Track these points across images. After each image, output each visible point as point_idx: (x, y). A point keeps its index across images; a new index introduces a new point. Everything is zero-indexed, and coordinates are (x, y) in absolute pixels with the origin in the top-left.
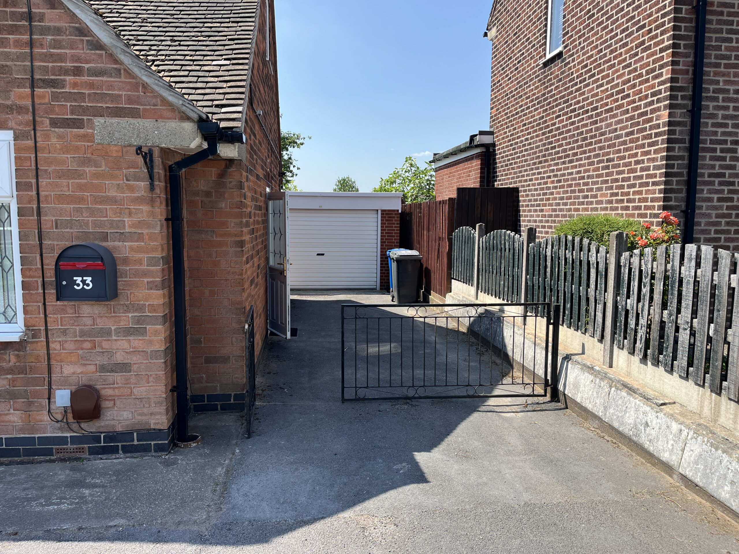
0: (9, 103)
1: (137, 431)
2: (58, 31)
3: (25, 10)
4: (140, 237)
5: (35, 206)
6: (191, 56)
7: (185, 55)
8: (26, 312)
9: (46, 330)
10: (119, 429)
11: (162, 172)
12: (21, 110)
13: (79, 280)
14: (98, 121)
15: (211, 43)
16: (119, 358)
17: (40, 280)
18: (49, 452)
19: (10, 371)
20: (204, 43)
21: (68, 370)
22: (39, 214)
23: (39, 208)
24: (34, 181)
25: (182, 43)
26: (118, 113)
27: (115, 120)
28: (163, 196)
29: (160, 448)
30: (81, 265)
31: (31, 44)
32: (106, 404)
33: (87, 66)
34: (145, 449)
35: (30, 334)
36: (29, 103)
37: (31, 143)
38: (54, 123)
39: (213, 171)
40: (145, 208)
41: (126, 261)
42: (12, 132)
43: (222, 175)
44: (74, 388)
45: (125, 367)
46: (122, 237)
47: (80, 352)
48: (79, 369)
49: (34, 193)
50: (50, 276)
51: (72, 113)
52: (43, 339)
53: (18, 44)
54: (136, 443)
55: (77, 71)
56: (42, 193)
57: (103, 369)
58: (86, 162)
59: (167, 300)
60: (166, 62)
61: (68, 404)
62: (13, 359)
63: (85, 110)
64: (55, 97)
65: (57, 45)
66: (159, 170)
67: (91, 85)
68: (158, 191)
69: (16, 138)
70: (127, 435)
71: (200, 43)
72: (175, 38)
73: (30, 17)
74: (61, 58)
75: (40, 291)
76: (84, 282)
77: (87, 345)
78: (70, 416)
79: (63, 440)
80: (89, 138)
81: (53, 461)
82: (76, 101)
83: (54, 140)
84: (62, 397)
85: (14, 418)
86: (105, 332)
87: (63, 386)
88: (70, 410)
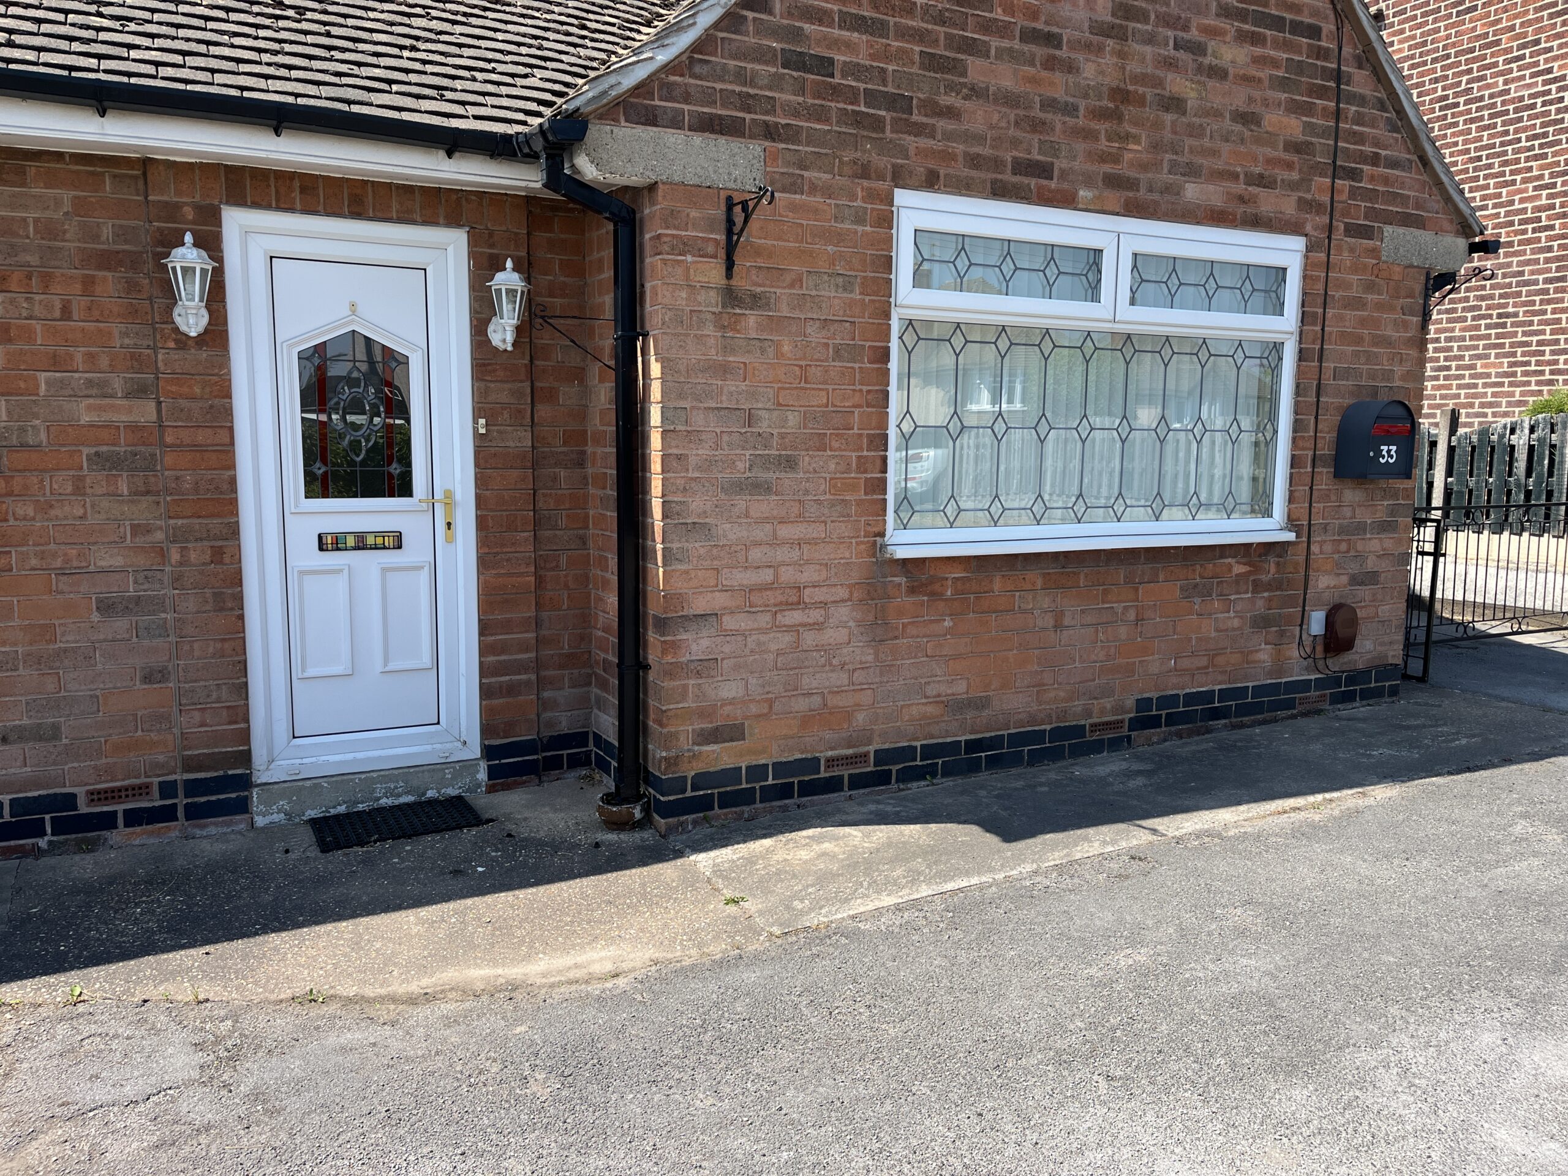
0: (1309, 197)
1: (1374, 667)
2: (1363, 100)
3: (1334, 66)
4: (1407, 393)
5: (1317, 347)
8: (1292, 499)
9: (1310, 524)
10: (1359, 665)
12: (1320, 208)
13: (1385, 448)
14: (1388, 230)
17: (1310, 453)
18: (1289, 704)
19: (1269, 587)
21: (1324, 582)
22: (1320, 360)
23: (1322, 349)
24: (1320, 311)
26: (1406, 220)
27: (1401, 230)
29: (1393, 691)
30: (1394, 429)
31: (1337, 115)
33: (1384, 153)
34: (1379, 694)
35: (1293, 530)
36: (1327, 199)
37: (1322, 257)
38: (1348, 230)
40: (1415, 353)
42: (1304, 239)
44: (1329, 607)
45: (1374, 578)
47: (1336, 556)
48: (1333, 582)
49: (1318, 328)
50: (1323, 449)
51: (1366, 218)
52: (1305, 538)
53: (1325, 112)
54: (1371, 684)
55: (1375, 160)
56: (1326, 329)
57: (1355, 580)
58: (1370, 287)
61: (1322, 631)
62: (1274, 569)
63: (1377, 215)
64: (1353, 193)
65: (1360, 119)
67: (1386, 181)
68: (1425, 329)
69: (1309, 249)
70: (1366, 674)
73: (1338, 76)
75: (1309, 469)
76: (1389, 452)
77: (1344, 547)
78: (1319, 649)
79: (1308, 685)
80: (1375, 252)
81: (1294, 717)
82: (1370, 200)
83: (1346, 255)
84: (1317, 623)
85: (1264, 655)
86: (1360, 528)
87: (1317, 606)
88: (1320, 641)
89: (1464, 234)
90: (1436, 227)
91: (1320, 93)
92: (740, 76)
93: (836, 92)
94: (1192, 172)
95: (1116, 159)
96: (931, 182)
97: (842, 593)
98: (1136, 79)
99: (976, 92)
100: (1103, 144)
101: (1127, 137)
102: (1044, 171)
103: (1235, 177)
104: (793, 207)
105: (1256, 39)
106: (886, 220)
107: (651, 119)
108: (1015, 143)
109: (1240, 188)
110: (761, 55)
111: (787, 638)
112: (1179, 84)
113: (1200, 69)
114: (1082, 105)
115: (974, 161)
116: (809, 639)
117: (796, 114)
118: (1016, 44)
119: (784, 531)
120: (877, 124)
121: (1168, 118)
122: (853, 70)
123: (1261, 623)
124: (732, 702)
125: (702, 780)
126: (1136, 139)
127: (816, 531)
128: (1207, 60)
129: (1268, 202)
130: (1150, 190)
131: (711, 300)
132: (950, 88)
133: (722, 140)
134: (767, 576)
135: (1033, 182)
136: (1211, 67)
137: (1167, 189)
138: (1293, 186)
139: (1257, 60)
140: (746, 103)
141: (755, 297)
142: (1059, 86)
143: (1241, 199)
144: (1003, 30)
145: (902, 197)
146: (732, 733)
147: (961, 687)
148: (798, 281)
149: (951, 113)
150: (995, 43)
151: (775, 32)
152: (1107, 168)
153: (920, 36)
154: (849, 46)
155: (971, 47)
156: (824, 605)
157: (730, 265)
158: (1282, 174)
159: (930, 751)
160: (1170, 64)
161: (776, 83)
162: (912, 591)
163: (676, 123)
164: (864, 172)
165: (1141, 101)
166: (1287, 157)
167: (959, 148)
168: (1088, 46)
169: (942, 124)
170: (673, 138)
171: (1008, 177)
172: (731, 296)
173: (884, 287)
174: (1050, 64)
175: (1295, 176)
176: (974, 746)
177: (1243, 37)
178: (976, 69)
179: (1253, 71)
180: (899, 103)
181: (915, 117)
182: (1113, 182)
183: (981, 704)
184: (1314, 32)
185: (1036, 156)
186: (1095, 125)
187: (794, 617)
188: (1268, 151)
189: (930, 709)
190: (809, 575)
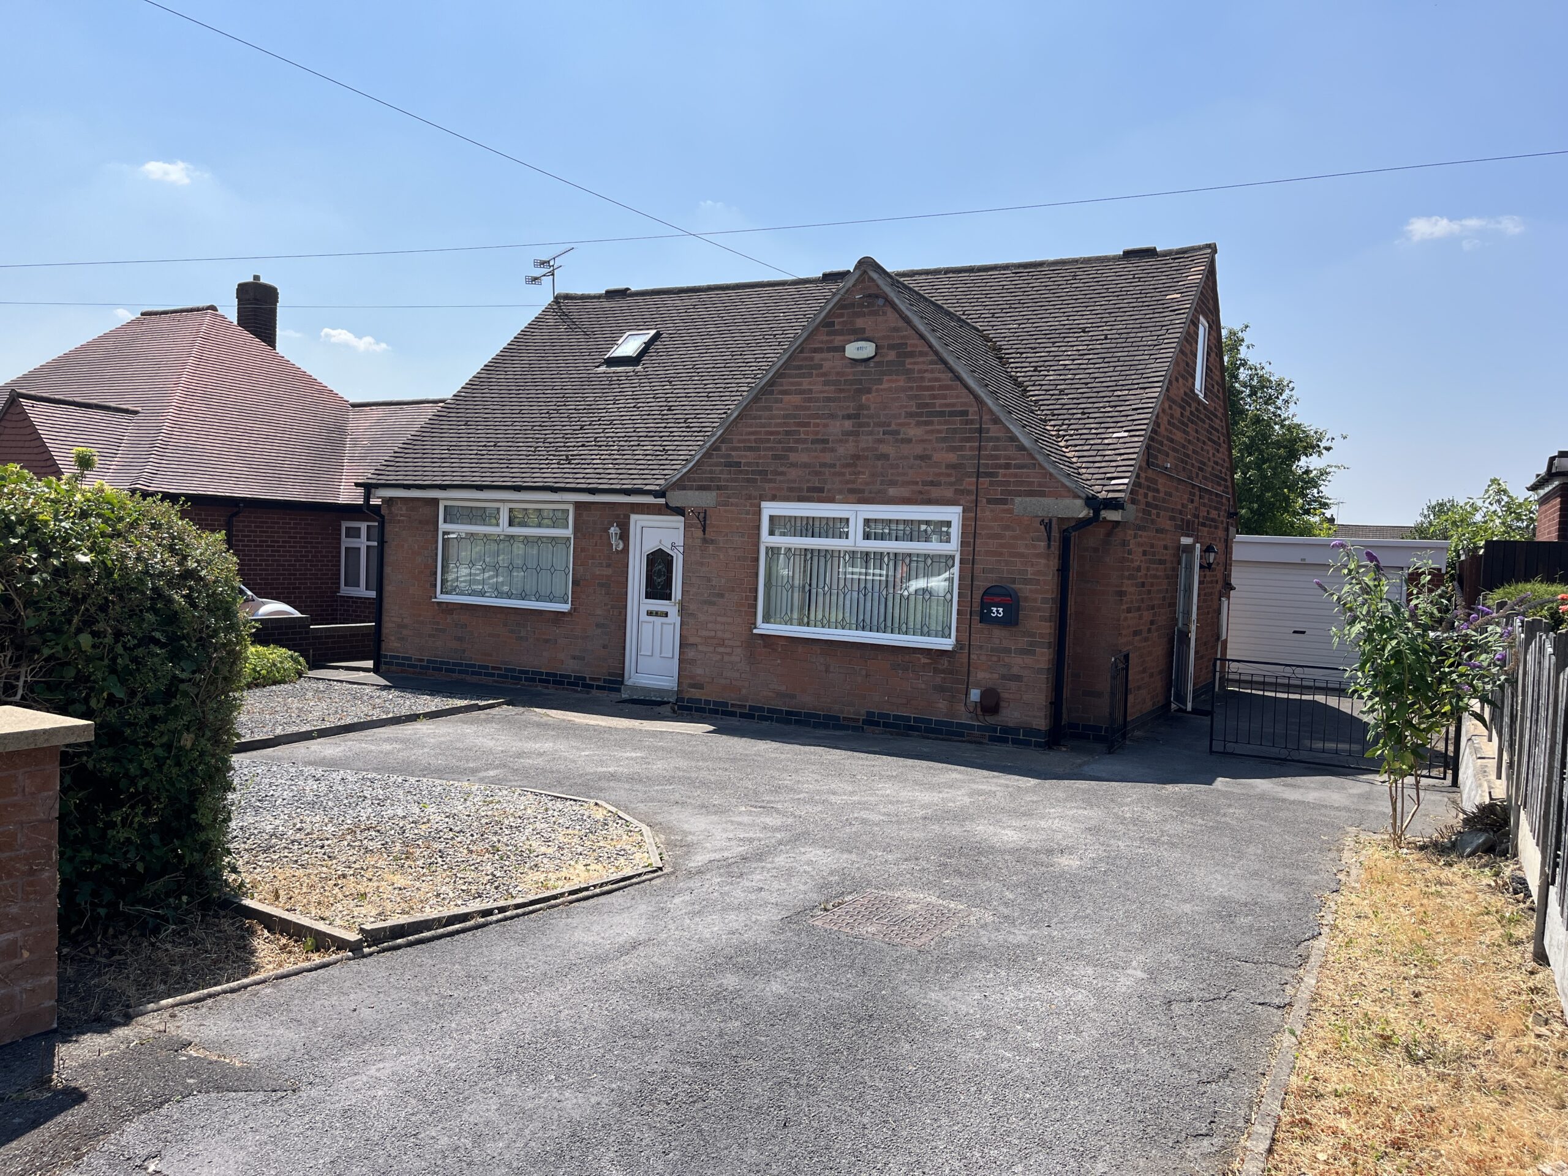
0: (962, 488)
1: (1023, 728)
2: (998, 439)
3: (978, 426)
4: (1038, 582)
5: (971, 557)
6: (1096, 429)
7: (1091, 429)
8: (957, 630)
9: (970, 644)
10: (1010, 725)
11: (1057, 535)
12: (969, 492)
13: (994, 609)
14: (1018, 500)
15: (1116, 414)
16: (1015, 670)
17: (969, 609)
18: (962, 735)
19: (943, 672)
20: (1110, 415)
21: (981, 675)
22: (973, 564)
23: (973, 559)
24: (972, 540)
25: (1091, 415)
26: (1031, 494)
27: (1028, 499)
28: (1057, 552)
29: (1038, 745)
30: (997, 599)
31: (980, 448)
32: (1003, 704)
33: (1013, 462)
34: (1026, 744)
35: (959, 646)
36: (975, 488)
37: (973, 515)
38: (989, 501)
39: (1102, 531)
40: (1043, 561)
41: (1026, 599)
42: (961, 507)
43: (1109, 534)
44: (983, 689)
45: (1018, 678)
46: (1026, 582)
47: (990, 663)
48: (988, 676)
49: (972, 548)
50: (976, 607)
51: (1001, 495)
52: (967, 651)
53: (971, 449)
54: (1021, 737)
55: (1007, 466)
56: (976, 549)
57: (1003, 677)
58: (1007, 528)
59: (1053, 631)
60: (1074, 437)
61: (979, 700)
62: (946, 663)
63: (1010, 493)
64: (991, 484)
65: (995, 448)
66: (1055, 533)
67: (1016, 475)
68: (1052, 549)
69: (964, 512)
70: (1015, 730)
71: (1106, 415)
72: (1086, 411)
73: (980, 430)
74: (997, 457)
75: (969, 617)
76: (997, 611)
77: (995, 659)
78: (979, 709)
79: (972, 727)
80: (1010, 511)
81: (964, 742)
82: (1004, 486)
83: (988, 513)
84: (975, 695)
85: (942, 705)
86: (1008, 651)
87: (976, 687)
88: (979, 705)
89: (1079, 497)
90: (1057, 496)
91: (968, 440)
92: (711, 472)
93: (741, 472)
94: (893, 483)
95: (853, 482)
96: (774, 498)
97: (739, 644)
98: (863, 450)
99: (793, 465)
100: (848, 477)
101: (859, 473)
102: (821, 490)
103: (917, 483)
104: (725, 511)
105: (926, 423)
106: (759, 513)
107: (684, 488)
108: (808, 481)
109: (920, 487)
110: (717, 464)
111: (719, 657)
112: (884, 449)
113: (897, 441)
114: (838, 463)
115: (791, 489)
116: (726, 658)
117: (728, 481)
118: (810, 445)
119: (719, 619)
120: (755, 481)
121: (880, 463)
122: (748, 464)
123: (940, 689)
124: (700, 675)
125: (690, 700)
126: (863, 473)
127: (730, 620)
128: (900, 437)
129: (935, 492)
130: (870, 493)
131: (698, 542)
132: (782, 465)
133: (704, 492)
134: (713, 633)
135: (815, 495)
136: (902, 439)
137: (879, 492)
138: (951, 484)
139: (927, 432)
140: (712, 480)
141: (712, 540)
142: (828, 458)
143: (920, 492)
144: (805, 441)
145: (764, 504)
146: (699, 686)
147: (783, 688)
148: (727, 535)
149: (782, 474)
150: (800, 446)
151: (722, 457)
152: (850, 486)
153: (771, 449)
154: (746, 456)
155: (791, 449)
156: (732, 647)
157: (704, 531)
158: (943, 479)
159: (770, 710)
160: (880, 441)
161: (721, 472)
162: (765, 647)
163: (691, 489)
164: (749, 497)
165: (867, 458)
166: (948, 471)
167: (786, 485)
168: (841, 441)
169: (778, 478)
170: (690, 493)
171: (805, 494)
172: (705, 541)
173: (758, 535)
174: (823, 450)
175: (953, 479)
176: (788, 713)
177: (918, 424)
178: (793, 457)
179: (925, 437)
180: (763, 473)
181: (769, 477)
182: (852, 491)
183: (793, 697)
184: (965, 413)
185: (817, 485)
186: (843, 470)
187: (721, 650)
188: (936, 470)
189: (771, 694)
190: (727, 635)
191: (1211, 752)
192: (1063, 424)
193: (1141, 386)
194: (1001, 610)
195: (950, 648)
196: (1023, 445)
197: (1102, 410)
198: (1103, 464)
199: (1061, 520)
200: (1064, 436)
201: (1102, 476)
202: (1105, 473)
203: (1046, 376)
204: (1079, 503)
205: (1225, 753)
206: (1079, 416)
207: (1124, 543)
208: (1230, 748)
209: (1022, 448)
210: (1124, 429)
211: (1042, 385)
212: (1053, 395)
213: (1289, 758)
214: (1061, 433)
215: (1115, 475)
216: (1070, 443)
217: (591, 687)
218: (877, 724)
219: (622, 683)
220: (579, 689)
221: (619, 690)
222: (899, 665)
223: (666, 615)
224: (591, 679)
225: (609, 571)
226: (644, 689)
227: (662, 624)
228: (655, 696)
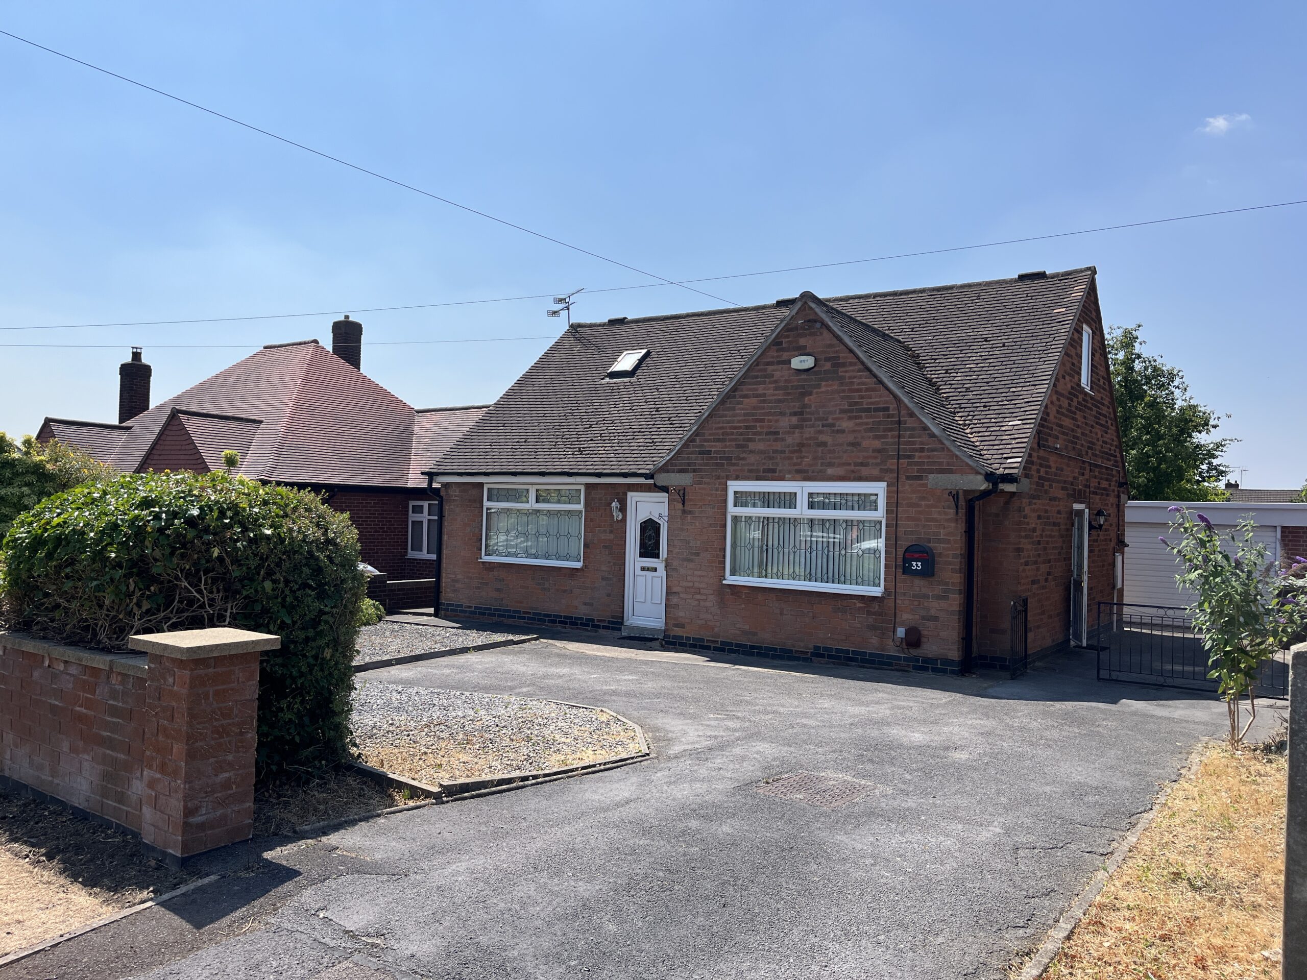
0: (886, 467)
1: (940, 659)
2: (913, 429)
3: (897, 419)
4: (948, 542)
5: (895, 523)
6: (995, 418)
7: (991, 419)
8: (885, 581)
9: (895, 592)
10: (930, 656)
11: (964, 504)
12: (891, 471)
13: (914, 563)
14: (931, 476)
15: (1012, 406)
16: (933, 612)
17: (894, 564)
18: (890, 664)
19: (874, 614)
20: (1007, 407)
21: (905, 616)
22: (896, 528)
24: (895, 509)
25: (991, 408)
26: (942, 471)
27: (939, 476)
28: (964, 518)
29: (953, 672)
30: (916, 556)
31: (899, 437)
32: (924, 640)
33: (926, 447)
34: (943, 671)
35: (887, 593)
36: (896, 467)
37: (895, 488)
38: (908, 478)
39: (1002, 500)
40: (953, 525)
41: (940, 555)
42: (885, 483)
43: (1007, 503)
44: (907, 628)
45: (936, 619)
46: (939, 541)
47: (912, 607)
48: (910, 617)
49: (895, 515)
50: (900, 562)
51: (917, 472)
52: (893, 597)
53: (893, 437)
54: (939, 666)
55: (922, 450)
56: (899, 516)
57: (923, 618)
58: (923, 498)
59: (962, 580)
60: (978, 425)
61: (903, 636)
62: (877, 607)
63: (924, 471)
65: (912, 436)
66: (962, 502)
67: (929, 457)
68: (960, 514)
69: (888, 486)
70: (933, 661)
71: (1004, 407)
72: (987, 404)
73: (899, 422)
74: (914, 443)
75: (894, 570)
76: (917, 565)
77: (916, 603)
78: (904, 644)
79: (899, 658)
80: (925, 485)
81: (893, 670)
82: (920, 466)
83: (907, 487)
84: (901, 632)
85: (875, 641)
86: (926, 596)
87: (901, 626)
88: (904, 640)
89: (980, 474)
90: (962, 472)
91: (891, 430)
92: (688, 458)
93: (712, 458)
94: (830, 465)
95: (799, 464)
96: (737, 478)
97: (712, 592)
98: (807, 439)
99: (752, 452)
100: (795, 460)
101: (804, 457)
102: (774, 471)
103: (850, 464)
104: (700, 489)
105: (856, 418)
106: (725, 489)
107: (668, 472)
108: (764, 464)
109: (852, 468)
110: (692, 453)
111: (696, 603)
112: (823, 438)
113: (833, 432)
114: (787, 450)
115: (750, 471)
116: (702, 603)
117: (701, 465)
118: (764, 437)
119: (696, 573)
120: (723, 465)
121: (820, 449)
122: (717, 452)
123: (872, 628)
124: (682, 617)
125: (674, 637)
126: (807, 457)
127: (704, 573)
128: (836, 428)
129: (865, 471)
130: (813, 472)
131: (679, 513)
132: (744, 452)
133: (683, 474)
134: (691, 584)
135: (770, 475)
136: (838, 430)
137: (821, 471)
138: (877, 464)
139: (857, 424)
140: (689, 464)
141: (690, 511)
142: (779, 446)
143: (853, 471)
144: (760, 433)
145: (729, 483)
146: (682, 626)
147: (747, 627)
148: (701, 507)
149: (744, 459)
150: (757, 437)
151: (697, 447)
152: (796, 467)
153: (735, 440)
154: (715, 446)
155: (750, 440)
156: (706, 595)
157: (683, 504)
158: (871, 461)
159: (737, 645)
160: (820, 432)
161: (696, 459)
162: (732, 594)
163: (673, 472)
164: (718, 478)
165: (809, 445)
166: (874, 455)
167: (746, 468)
168: (789, 433)
169: (741, 462)
170: (673, 475)
171: (761, 474)
172: (684, 512)
173: (726, 506)
174: (776, 440)
175: (879, 461)
176: (752, 647)
177: (850, 418)
178: (751, 446)
179: (856, 428)
180: (729, 458)
181: (733, 461)
182: (798, 471)
183: (755, 634)
184: (886, 409)
185: (771, 467)
186: (792, 455)
187: (698, 597)
188: (865, 454)
189: (738, 632)
190: (703, 585)
191: (1099, 679)
192: (969, 415)
193: (1032, 383)
194: (919, 564)
195: (879, 595)
196: (934, 433)
197: (1001, 403)
198: (1001, 447)
199: (966, 492)
200: (969, 425)
201: (1000, 456)
202: (1003, 454)
203: (955, 377)
204: (980, 478)
205: (1110, 680)
206: (982, 408)
207: (1020, 510)
208: (1115, 675)
209: (933, 435)
210: (1018, 418)
211: (952, 384)
212: (960, 392)
213: (1165, 684)
214: (967, 422)
215: (1010, 455)
216: (974, 430)
217: (598, 627)
218: (822, 656)
219: (622, 623)
220: (589, 628)
221: (620, 629)
222: (839, 608)
223: (655, 570)
224: (598, 621)
225: (612, 536)
226: (638, 628)
227: (652, 577)
228: (647, 634)
